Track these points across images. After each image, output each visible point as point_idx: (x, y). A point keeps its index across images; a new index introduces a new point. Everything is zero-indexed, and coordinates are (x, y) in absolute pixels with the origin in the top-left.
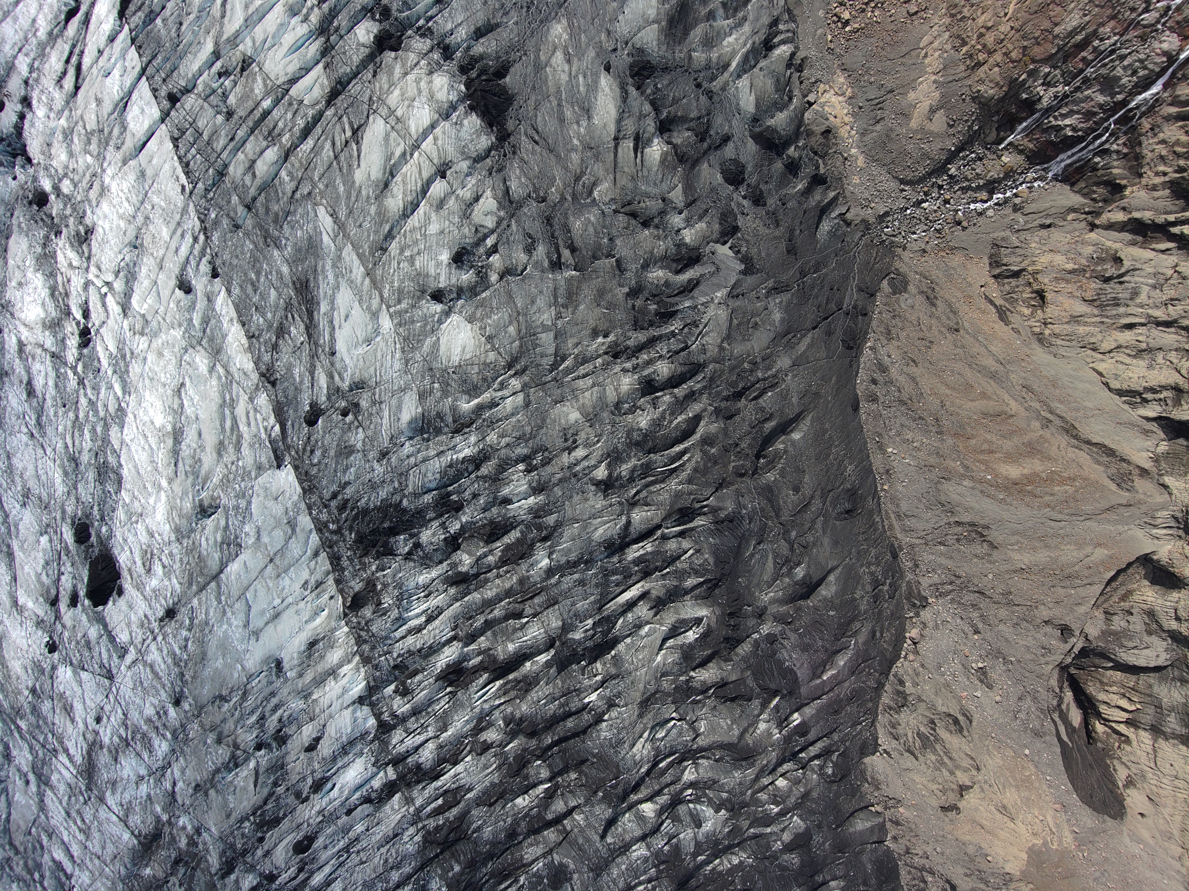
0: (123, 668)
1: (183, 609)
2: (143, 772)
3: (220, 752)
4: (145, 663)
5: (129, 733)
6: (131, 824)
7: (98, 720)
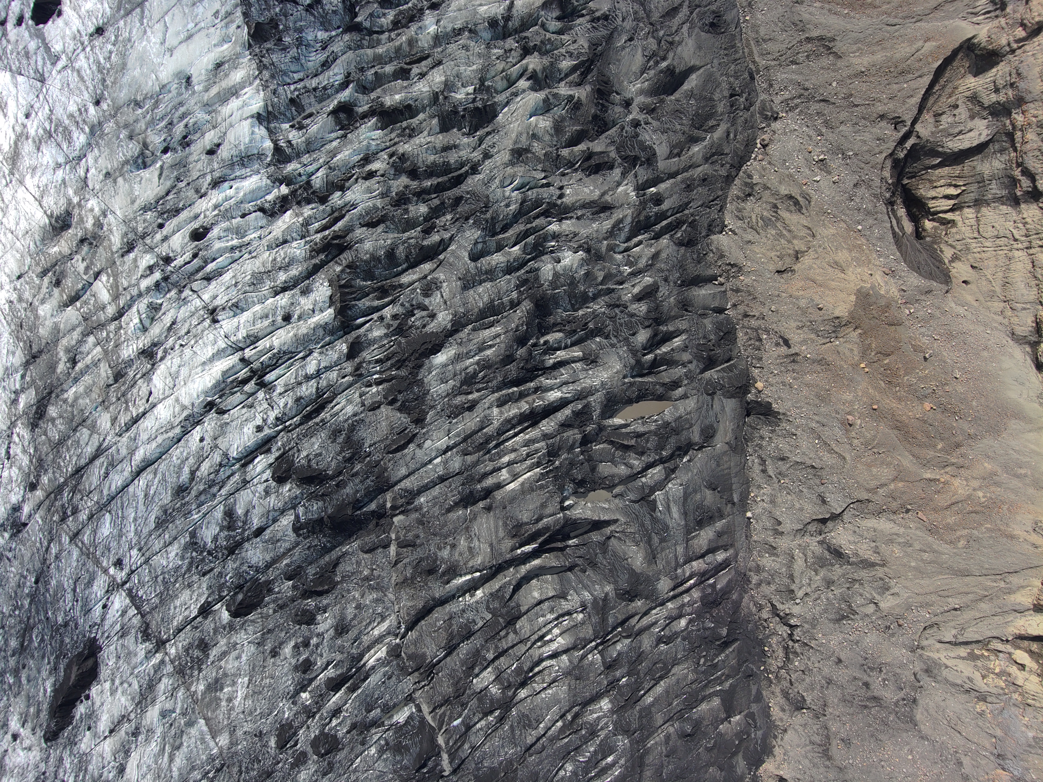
0: (54, 72)
1: (110, 29)
2: (61, 160)
3: (131, 146)
4: (73, 69)
5: (53, 126)
6: (44, 204)
7: (27, 116)
